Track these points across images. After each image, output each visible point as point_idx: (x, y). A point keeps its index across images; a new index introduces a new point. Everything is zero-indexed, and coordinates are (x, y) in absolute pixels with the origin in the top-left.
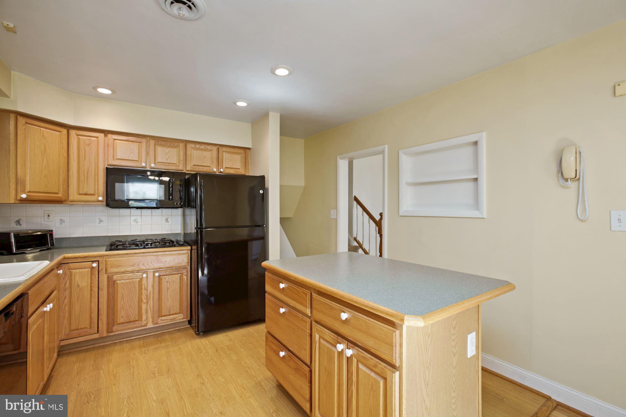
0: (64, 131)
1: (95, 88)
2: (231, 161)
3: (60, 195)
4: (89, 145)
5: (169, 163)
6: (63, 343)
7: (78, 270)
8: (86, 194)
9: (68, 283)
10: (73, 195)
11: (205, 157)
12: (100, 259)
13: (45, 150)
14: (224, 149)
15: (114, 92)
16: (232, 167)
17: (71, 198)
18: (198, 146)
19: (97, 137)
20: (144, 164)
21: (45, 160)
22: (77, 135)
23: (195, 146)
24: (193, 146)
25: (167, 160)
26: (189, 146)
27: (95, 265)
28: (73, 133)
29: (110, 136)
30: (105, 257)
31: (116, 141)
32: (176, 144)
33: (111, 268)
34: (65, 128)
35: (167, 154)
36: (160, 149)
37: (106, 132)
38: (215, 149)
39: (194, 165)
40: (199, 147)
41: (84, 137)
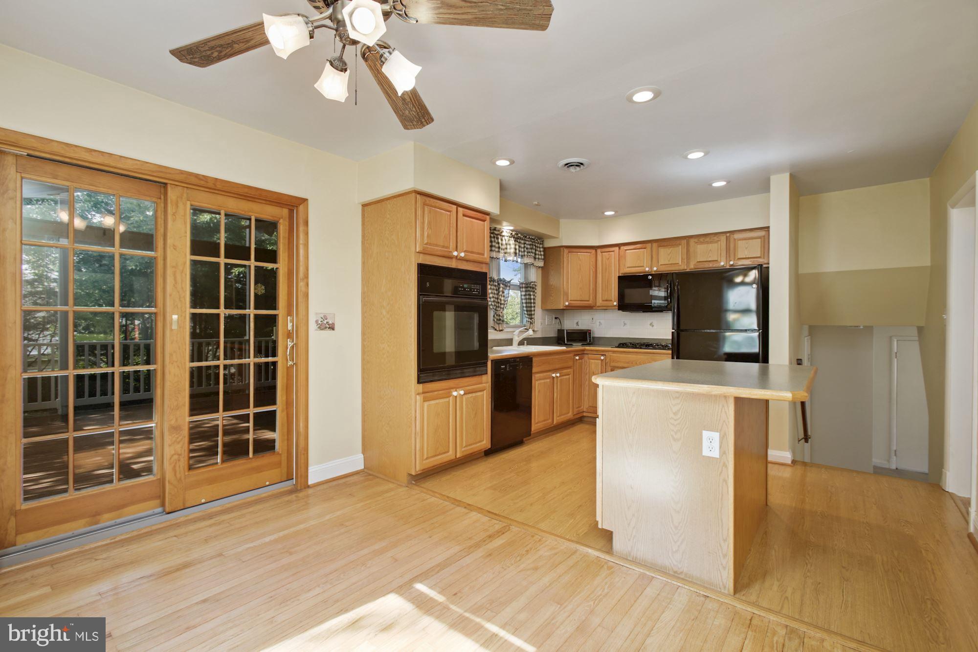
0: (593, 251)
1: (603, 213)
2: (746, 248)
3: (590, 302)
4: (609, 259)
5: (671, 264)
6: (585, 414)
7: (593, 361)
8: (606, 300)
9: (588, 369)
10: (599, 302)
11: (710, 250)
12: (607, 354)
13: (580, 269)
14: (736, 236)
15: (616, 212)
16: (747, 257)
17: (598, 304)
18: (701, 240)
19: (613, 251)
20: (647, 269)
21: (580, 277)
22: (602, 252)
23: (698, 240)
24: (696, 240)
25: (669, 261)
26: (692, 241)
27: (602, 358)
28: (599, 251)
29: (622, 248)
30: (610, 352)
31: (627, 251)
32: (678, 242)
33: (613, 362)
34: (593, 249)
35: (669, 255)
36: (663, 251)
37: (619, 245)
38: (723, 238)
39: (698, 262)
40: (704, 240)
41: (606, 253)
